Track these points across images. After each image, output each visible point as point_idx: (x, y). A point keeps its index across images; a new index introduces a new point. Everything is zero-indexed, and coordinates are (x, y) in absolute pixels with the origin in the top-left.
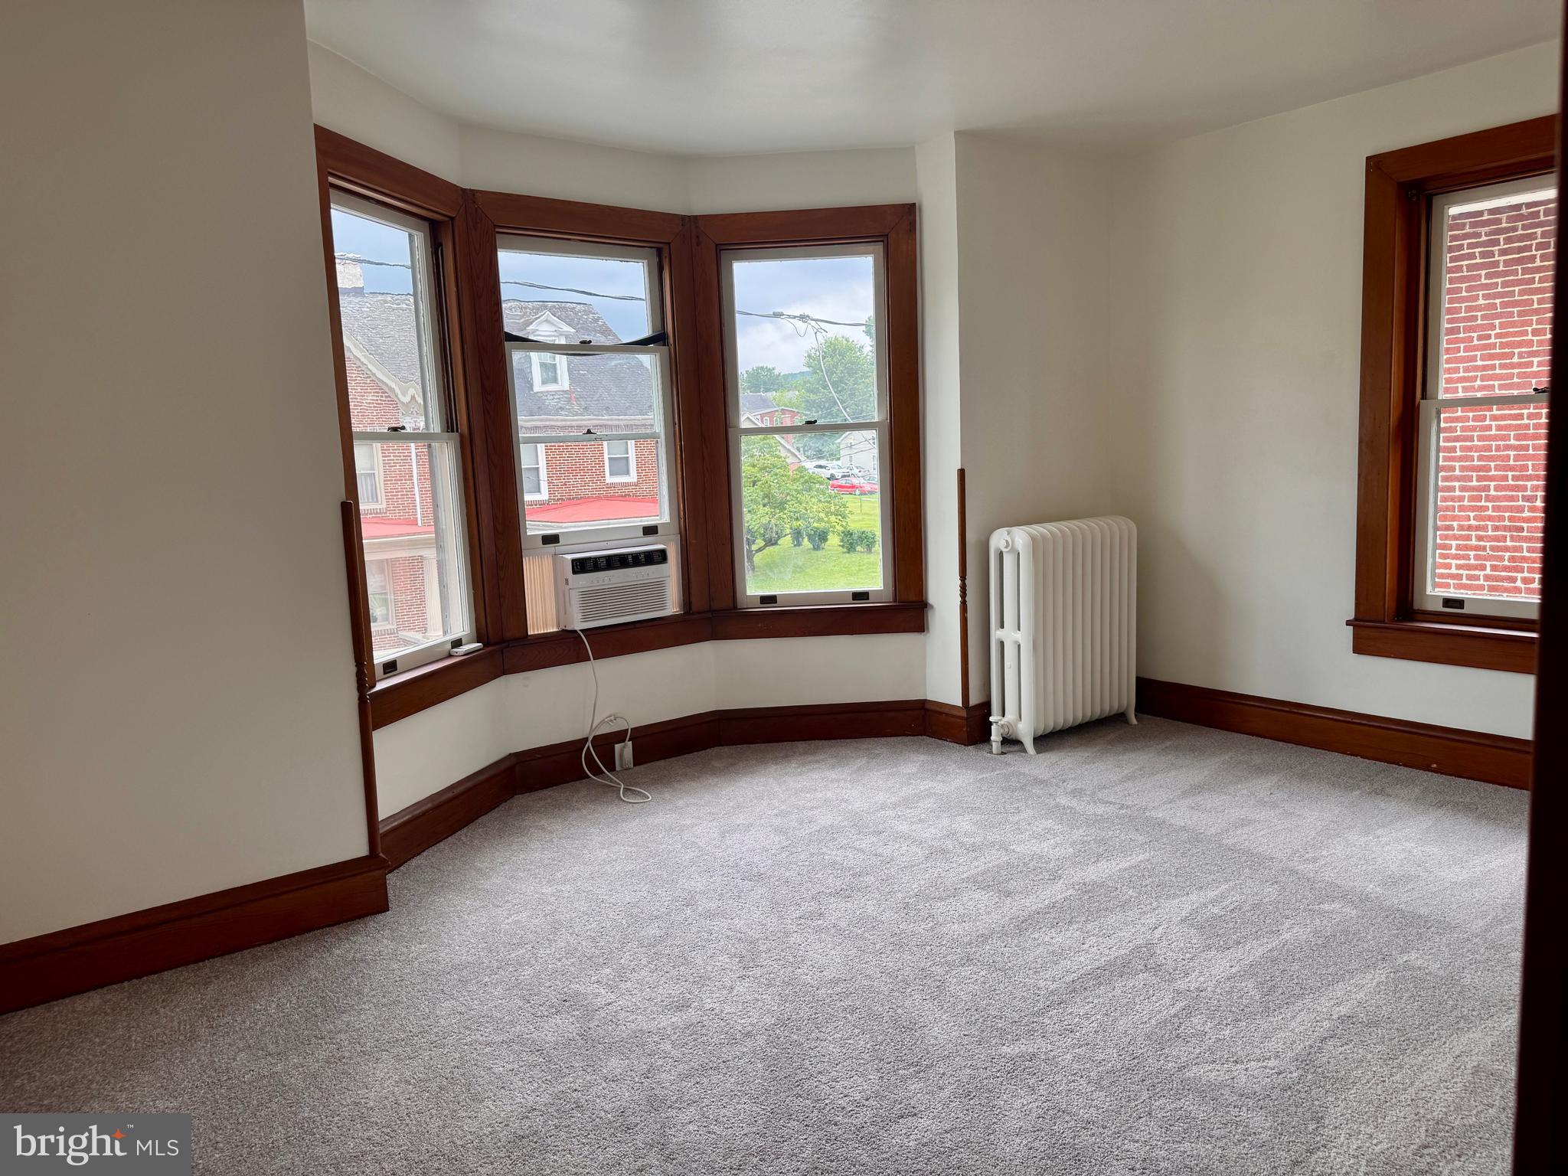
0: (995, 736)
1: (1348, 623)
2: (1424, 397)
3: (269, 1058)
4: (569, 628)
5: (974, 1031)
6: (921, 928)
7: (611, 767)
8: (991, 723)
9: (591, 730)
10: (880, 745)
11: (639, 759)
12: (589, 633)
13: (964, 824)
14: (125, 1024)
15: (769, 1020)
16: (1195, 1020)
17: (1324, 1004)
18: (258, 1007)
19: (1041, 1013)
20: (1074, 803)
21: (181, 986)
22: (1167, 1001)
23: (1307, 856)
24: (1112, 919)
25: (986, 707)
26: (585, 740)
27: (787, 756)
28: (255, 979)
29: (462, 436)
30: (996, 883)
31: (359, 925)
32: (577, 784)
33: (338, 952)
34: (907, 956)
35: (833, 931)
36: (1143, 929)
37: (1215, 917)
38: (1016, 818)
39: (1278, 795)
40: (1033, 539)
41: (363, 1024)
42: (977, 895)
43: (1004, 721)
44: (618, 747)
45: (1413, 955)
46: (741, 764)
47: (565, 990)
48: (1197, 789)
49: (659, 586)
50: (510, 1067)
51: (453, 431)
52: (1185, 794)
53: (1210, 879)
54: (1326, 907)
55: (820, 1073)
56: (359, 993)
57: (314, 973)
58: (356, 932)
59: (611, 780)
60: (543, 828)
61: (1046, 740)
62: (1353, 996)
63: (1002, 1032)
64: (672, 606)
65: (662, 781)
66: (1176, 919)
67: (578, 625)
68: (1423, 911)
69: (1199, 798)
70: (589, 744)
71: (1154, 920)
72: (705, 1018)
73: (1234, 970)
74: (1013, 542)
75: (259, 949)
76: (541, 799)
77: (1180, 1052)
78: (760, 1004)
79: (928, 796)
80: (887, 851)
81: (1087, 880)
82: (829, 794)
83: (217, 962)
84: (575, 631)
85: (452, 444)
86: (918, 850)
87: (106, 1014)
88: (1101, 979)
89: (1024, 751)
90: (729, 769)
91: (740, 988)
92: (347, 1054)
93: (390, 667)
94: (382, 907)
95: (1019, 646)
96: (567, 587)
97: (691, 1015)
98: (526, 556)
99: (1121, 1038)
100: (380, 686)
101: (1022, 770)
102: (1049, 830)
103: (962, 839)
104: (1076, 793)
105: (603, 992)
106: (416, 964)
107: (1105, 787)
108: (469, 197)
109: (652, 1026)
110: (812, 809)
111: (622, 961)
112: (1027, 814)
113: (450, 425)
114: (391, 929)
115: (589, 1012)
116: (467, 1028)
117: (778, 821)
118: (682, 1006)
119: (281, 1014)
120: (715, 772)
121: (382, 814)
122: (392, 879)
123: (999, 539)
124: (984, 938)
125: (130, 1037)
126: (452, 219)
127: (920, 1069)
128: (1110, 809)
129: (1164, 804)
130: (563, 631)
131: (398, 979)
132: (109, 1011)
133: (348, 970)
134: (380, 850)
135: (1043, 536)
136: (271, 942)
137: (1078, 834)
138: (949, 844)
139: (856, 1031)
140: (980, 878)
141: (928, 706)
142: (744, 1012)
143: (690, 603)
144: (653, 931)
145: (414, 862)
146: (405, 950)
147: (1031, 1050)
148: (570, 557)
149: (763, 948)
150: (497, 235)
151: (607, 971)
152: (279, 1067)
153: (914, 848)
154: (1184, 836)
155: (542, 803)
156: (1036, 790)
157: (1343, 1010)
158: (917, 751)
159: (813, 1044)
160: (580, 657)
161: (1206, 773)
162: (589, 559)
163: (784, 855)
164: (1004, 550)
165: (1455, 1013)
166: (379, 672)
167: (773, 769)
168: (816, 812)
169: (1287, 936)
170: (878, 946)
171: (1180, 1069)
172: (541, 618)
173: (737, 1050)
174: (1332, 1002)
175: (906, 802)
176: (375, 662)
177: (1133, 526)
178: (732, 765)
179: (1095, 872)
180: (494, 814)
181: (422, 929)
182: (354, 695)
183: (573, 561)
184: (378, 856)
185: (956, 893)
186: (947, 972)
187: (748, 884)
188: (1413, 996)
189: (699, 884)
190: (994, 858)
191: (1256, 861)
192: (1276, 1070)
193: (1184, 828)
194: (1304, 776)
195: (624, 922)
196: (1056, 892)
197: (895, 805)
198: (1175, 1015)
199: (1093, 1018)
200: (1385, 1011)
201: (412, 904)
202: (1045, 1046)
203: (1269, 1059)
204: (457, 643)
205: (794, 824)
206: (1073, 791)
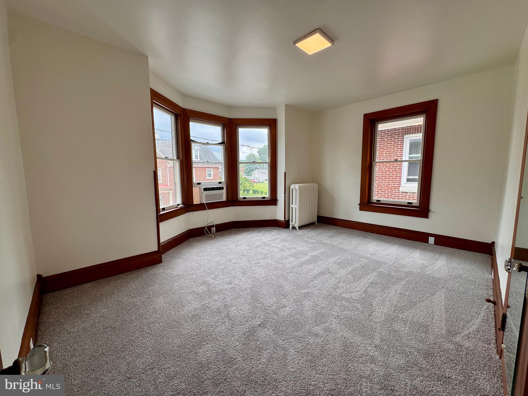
0: (291, 227)
1: (359, 204)
2: (373, 161)
3: (132, 298)
4: (202, 203)
5: (295, 287)
6: (280, 265)
7: (211, 233)
8: (289, 224)
9: (207, 225)
10: (267, 229)
11: (217, 231)
12: (206, 204)
13: (286, 244)
14: (96, 290)
15: (250, 286)
16: (341, 284)
17: (366, 280)
18: (130, 286)
19: (309, 283)
20: (308, 240)
21: (111, 281)
22: (334, 280)
23: (355, 250)
24: (319, 263)
25: (289, 221)
26: (205, 227)
27: (248, 231)
28: (129, 279)
29: (181, 160)
30: (295, 256)
31: (155, 266)
32: (204, 236)
33: (150, 272)
34: (278, 271)
35: (262, 266)
36: (326, 265)
37: (340, 262)
38: (297, 243)
39: (347, 238)
40: (299, 186)
41: (156, 289)
42: (291, 258)
43: (292, 223)
44: (212, 228)
45: (381, 269)
46: (238, 232)
47: (203, 280)
48: (331, 237)
49: (222, 194)
50: (191, 298)
51: (179, 159)
52: (329, 238)
53: (337, 254)
54: (361, 259)
55: (263, 298)
56: (155, 282)
57: (144, 277)
58: (154, 268)
59: (211, 235)
60: (196, 245)
61: (301, 227)
62: (371, 278)
63: (301, 288)
64: (224, 199)
65: (222, 236)
66: (332, 263)
67: (204, 202)
68: (380, 260)
69: (332, 238)
70: (206, 227)
71: (328, 263)
72: (236, 286)
73: (346, 273)
74: (295, 187)
75: (131, 272)
76: (195, 239)
77: (339, 291)
78: (248, 282)
79: (278, 238)
80: (271, 250)
81: (313, 255)
82: (258, 238)
83: (120, 275)
84: (204, 203)
85: (178, 162)
86: (278, 249)
87: (91, 288)
88: (320, 275)
89: (296, 230)
90: (236, 233)
91: (243, 279)
92: (152, 296)
93: (164, 209)
94: (161, 262)
95: (296, 208)
96: (202, 194)
97: (232, 285)
98: (194, 187)
99: (326, 288)
100: (161, 213)
101: (296, 233)
102: (304, 245)
103: (286, 247)
104: (308, 238)
105: (212, 280)
106: (168, 275)
107: (313, 236)
108: (184, 110)
109: (224, 288)
110: (254, 241)
111: (216, 273)
112: (299, 242)
113: (178, 158)
114: (163, 267)
115: (209, 285)
116: (181, 289)
117: (247, 244)
118: (230, 283)
119: (136, 287)
120: (233, 234)
121: (161, 242)
122: (163, 256)
123: (292, 186)
124: (294, 267)
125: (97, 294)
126: (180, 114)
127: (285, 296)
128: (315, 241)
129: (325, 239)
130: (201, 203)
131: (164, 278)
132: (92, 287)
133: (152, 276)
134: (160, 249)
135: (301, 186)
136: (134, 270)
137: (310, 246)
138: (284, 248)
139: (270, 288)
140: (291, 255)
141: (277, 221)
142: (244, 284)
143: (228, 198)
144: (222, 267)
145: (168, 252)
146: (166, 272)
147: (308, 291)
148: (203, 187)
149: (247, 270)
150: (190, 119)
151: (213, 276)
152: (135, 300)
153: (277, 249)
154: (330, 246)
155: (196, 240)
156: (300, 237)
157: (370, 281)
158: (275, 230)
159: (260, 291)
160: (205, 209)
161: (332, 233)
162: (207, 188)
163: (250, 251)
164: (293, 189)
165: (392, 281)
166: (161, 210)
167: (245, 233)
168: (255, 242)
169: (355, 266)
170: (272, 270)
171: (340, 295)
172: (196, 201)
173: (244, 293)
174: (367, 279)
175: (274, 240)
176: (160, 208)
177: (317, 185)
178: (237, 232)
179: (314, 253)
180: (185, 242)
181: (170, 267)
182: (156, 214)
183: (204, 188)
184: (160, 250)
185: (287, 258)
186: (288, 274)
187: (242, 257)
188: (383, 278)
189: (232, 257)
190: (293, 251)
191: (346, 251)
192: (360, 294)
193: (330, 244)
194: (351, 234)
195: (216, 265)
196: (307, 257)
197: (272, 241)
198: (337, 283)
199: (320, 284)
200: (379, 281)
201: (167, 261)
202: (311, 290)
203: (358, 292)
204: (178, 205)
205: (251, 244)
206: (307, 237)
